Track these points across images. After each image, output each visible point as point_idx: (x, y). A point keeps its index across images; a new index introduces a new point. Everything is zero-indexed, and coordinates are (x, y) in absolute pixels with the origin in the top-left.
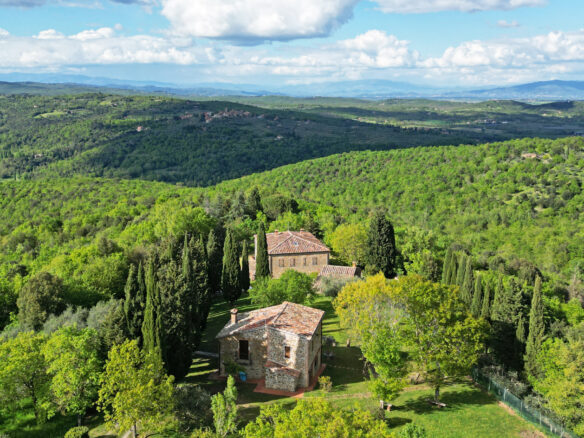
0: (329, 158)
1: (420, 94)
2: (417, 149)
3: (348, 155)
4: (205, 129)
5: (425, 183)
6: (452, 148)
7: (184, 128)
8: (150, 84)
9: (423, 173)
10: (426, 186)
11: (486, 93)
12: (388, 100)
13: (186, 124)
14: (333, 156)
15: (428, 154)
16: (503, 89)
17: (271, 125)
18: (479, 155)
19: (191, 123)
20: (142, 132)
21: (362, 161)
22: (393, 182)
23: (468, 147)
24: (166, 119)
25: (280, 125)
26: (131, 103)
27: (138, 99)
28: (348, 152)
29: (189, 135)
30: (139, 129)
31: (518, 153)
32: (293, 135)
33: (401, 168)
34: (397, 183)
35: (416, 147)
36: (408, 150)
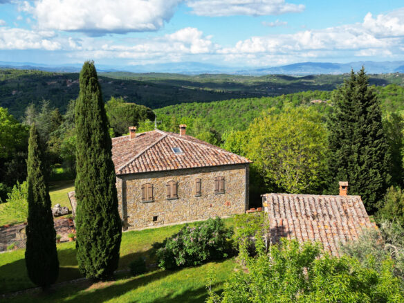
0: (165, 108)
1: (221, 71)
2: (231, 101)
3: (180, 106)
4: (66, 91)
5: (243, 123)
6: (257, 99)
7: (50, 91)
8: (26, 65)
9: (240, 116)
10: (244, 125)
11: (264, 71)
12: (201, 75)
13: (52, 87)
14: (168, 107)
15: (240, 104)
16: (275, 68)
17: (118, 88)
18: (278, 103)
19: (55, 87)
20: (16, 94)
21: (190, 110)
22: (216, 124)
23: (268, 98)
24: (36, 85)
25: (125, 89)
26: (9, 75)
27: (14, 72)
28: (180, 104)
29: (54, 96)
30: (14, 93)
31: (308, 100)
32: (136, 95)
33: (222, 114)
34: (220, 125)
35: (230, 99)
36: (225, 101)
